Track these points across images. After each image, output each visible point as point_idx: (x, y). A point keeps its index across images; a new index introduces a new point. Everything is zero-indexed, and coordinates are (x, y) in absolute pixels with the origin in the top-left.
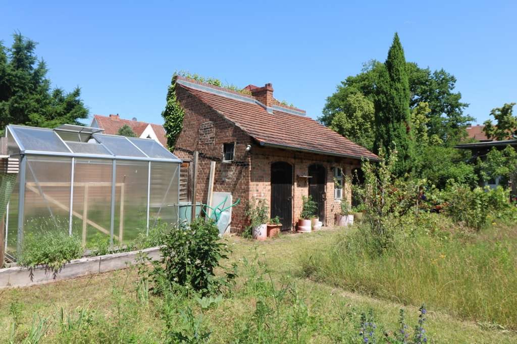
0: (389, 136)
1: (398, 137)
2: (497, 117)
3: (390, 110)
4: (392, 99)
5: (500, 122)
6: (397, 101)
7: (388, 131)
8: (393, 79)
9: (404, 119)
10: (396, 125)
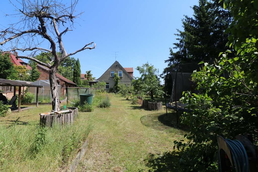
0: (77, 79)
1: (79, 80)
2: (87, 73)
3: (77, 74)
4: (78, 72)
5: (88, 74)
6: (79, 72)
7: (77, 78)
8: (78, 68)
9: (80, 76)
10: (78, 77)
